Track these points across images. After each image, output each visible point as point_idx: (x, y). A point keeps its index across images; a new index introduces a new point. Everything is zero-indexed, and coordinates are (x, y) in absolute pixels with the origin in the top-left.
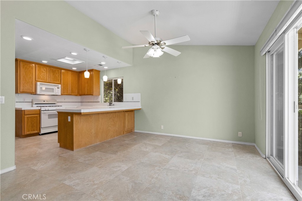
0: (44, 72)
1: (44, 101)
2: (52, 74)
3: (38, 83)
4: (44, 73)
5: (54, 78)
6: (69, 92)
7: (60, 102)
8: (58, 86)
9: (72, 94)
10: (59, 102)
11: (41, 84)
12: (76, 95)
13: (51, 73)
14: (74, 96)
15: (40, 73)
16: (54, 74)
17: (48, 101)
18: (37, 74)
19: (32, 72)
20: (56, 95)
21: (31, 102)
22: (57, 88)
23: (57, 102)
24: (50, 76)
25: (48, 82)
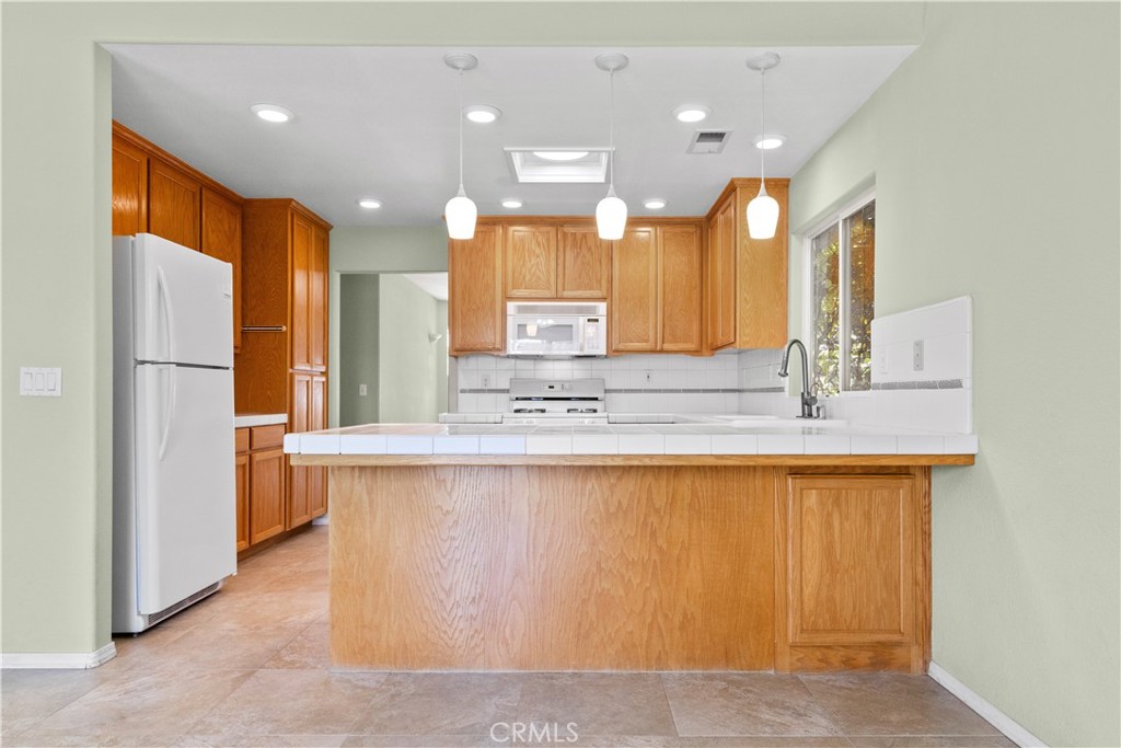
0: (538, 251)
1: (551, 387)
2: (570, 256)
3: (511, 306)
4: (538, 257)
5: (580, 276)
6: (652, 339)
7: (627, 391)
8: (593, 310)
9: (667, 346)
10: (620, 391)
11: (521, 310)
12: (697, 353)
13: (568, 249)
14: (682, 356)
15: (521, 263)
16: (578, 254)
17: (567, 385)
18: (510, 264)
19: (494, 260)
20: (582, 354)
21: (507, 391)
22: (589, 320)
23: (606, 391)
24: (560, 267)
25: (553, 294)
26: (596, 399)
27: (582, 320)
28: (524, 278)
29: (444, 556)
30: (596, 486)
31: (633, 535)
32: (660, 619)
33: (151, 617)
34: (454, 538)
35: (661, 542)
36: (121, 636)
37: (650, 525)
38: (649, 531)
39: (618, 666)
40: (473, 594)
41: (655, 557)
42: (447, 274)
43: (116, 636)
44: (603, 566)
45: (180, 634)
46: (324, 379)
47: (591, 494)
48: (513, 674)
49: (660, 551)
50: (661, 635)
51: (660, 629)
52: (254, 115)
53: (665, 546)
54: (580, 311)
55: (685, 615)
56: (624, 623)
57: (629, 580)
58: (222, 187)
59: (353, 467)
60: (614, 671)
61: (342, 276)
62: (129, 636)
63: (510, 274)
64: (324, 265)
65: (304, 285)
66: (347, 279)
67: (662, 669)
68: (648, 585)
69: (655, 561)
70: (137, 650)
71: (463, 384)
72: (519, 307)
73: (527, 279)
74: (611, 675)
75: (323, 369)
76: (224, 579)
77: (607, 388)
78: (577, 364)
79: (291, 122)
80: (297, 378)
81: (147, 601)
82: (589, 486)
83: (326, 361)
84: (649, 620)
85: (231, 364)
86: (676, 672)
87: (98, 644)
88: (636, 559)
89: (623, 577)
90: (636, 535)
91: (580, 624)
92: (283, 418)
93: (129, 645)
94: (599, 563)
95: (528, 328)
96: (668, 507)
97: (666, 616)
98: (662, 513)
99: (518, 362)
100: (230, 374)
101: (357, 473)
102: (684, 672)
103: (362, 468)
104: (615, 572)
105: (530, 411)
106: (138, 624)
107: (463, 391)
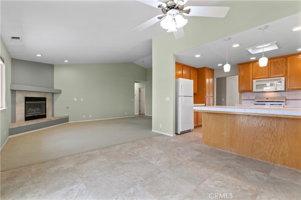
1: (267, 99)
3: (254, 81)
4: (262, 68)
5: (276, 71)
11: (257, 81)
13: (272, 65)
15: (257, 70)
16: (275, 66)
17: (272, 98)
18: (254, 72)
19: (250, 71)
20: (276, 90)
21: (255, 100)
22: (278, 82)
24: (269, 70)
25: (267, 77)
26: (283, 102)
27: (276, 82)
28: (258, 74)
29: (222, 130)
30: (256, 120)
31: (266, 132)
32: (274, 152)
33: (181, 132)
34: (224, 127)
35: (275, 134)
36: (177, 134)
37: (271, 130)
38: (271, 131)
39: (262, 160)
40: (227, 137)
41: (273, 137)
42: (238, 76)
43: (176, 134)
44: (258, 137)
45: (184, 135)
46: (213, 98)
47: (255, 122)
48: (236, 155)
49: (274, 136)
50: (275, 155)
51: (274, 154)
52: (195, 57)
53: (276, 136)
54: (275, 80)
55: (283, 153)
56: (264, 151)
57: (265, 141)
58: (194, 67)
59: (206, 112)
60: (261, 161)
61: (217, 79)
62: (178, 134)
63: (254, 74)
64: (213, 77)
65: (208, 81)
66: (218, 79)
67: (275, 164)
68: (271, 144)
69: (273, 139)
70: (179, 136)
71: (243, 98)
72: (256, 81)
73: (259, 74)
74: (260, 161)
75: (213, 96)
76: (192, 129)
77: (286, 99)
78: (276, 93)
79: (201, 56)
80: (206, 98)
81: (180, 130)
82: (254, 120)
83: (213, 94)
84: (271, 151)
85: (193, 96)
86: (280, 166)
87: (173, 134)
88: (267, 137)
89: (263, 141)
90: (267, 132)
91: (252, 148)
92: (204, 105)
93: (178, 135)
94: (257, 137)
95: (267, 85)
96: (277, 127)
97: (276, 152)
98: (275, 128)
99: (258, 93)
100: (193, 97)
101: (206, 113)
102: (282, 166)
103: (207, 113)
104: (261, 139)
105: (260, 104)
106: (179, 133)
107: (243, 100)
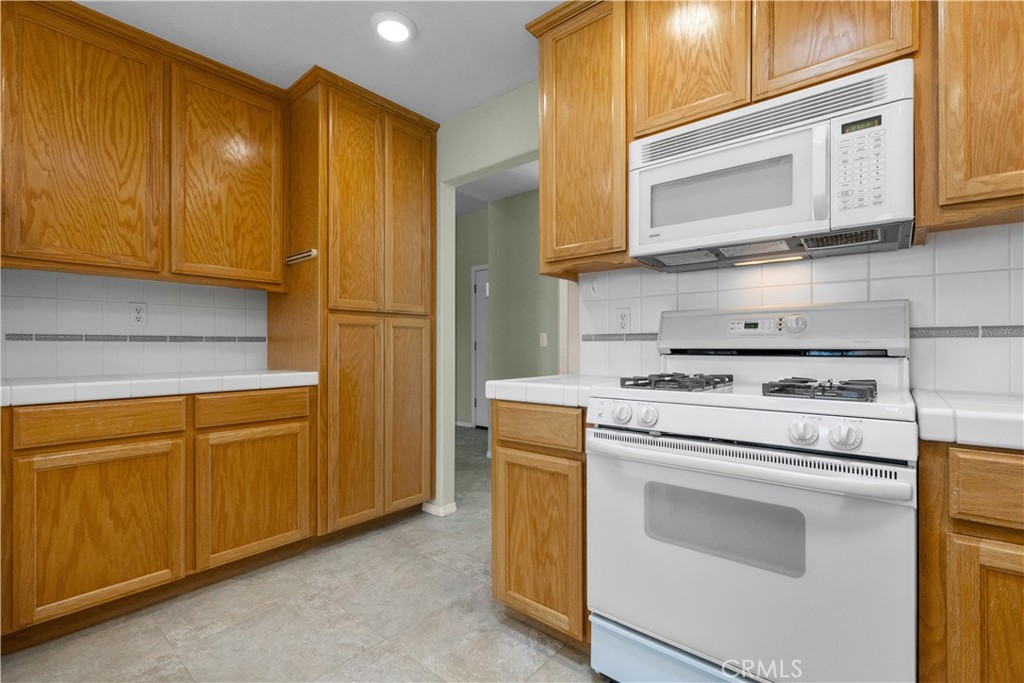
19: (610, 71)
21: (653, 336)
22: (845, 128)
23: (914, 333)
24: (760, 25)
26: (883, 354)
27: (823, 131)
28: (672, 82)
54: (817, 109)
72: (652, 145)
73: (678, 85)
77: (919, 323)
78: (818, 264)
80: (337, 321)
107: (587, 338)
